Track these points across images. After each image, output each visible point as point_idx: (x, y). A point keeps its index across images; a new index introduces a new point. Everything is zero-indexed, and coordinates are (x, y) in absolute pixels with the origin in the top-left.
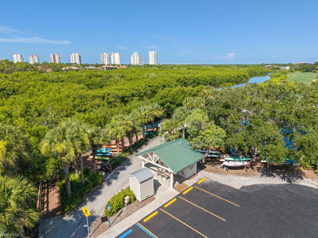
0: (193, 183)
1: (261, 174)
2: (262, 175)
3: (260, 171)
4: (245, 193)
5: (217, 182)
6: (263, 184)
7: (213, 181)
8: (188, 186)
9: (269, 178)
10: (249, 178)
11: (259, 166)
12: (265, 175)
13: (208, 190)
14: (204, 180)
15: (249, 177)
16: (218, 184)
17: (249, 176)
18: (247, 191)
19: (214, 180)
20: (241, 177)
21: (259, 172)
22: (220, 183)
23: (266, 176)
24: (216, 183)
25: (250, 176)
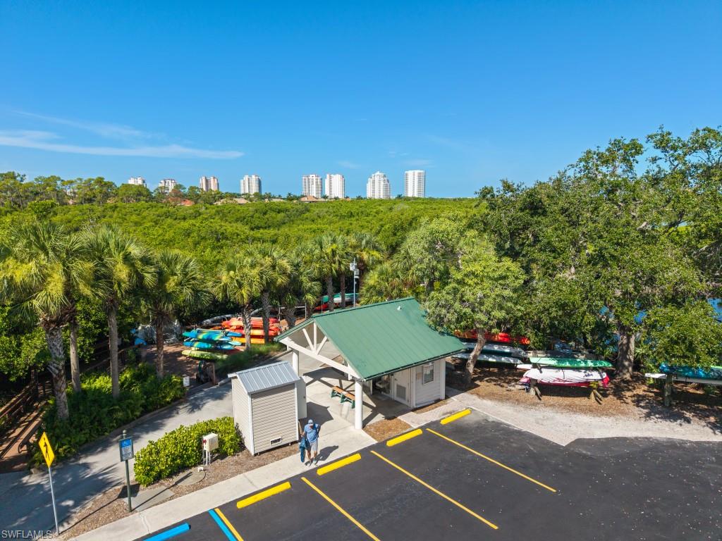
0: (426, 421)
1: (646, 411)
2: (648, 416)
3: (642, 404)
4: (585, 456)
5: (501, 423)
6: (646, 438)
7: (490, 420)
8: (410, 427)
9: (668, 423)
10: (605, 419)
11: (641, 393)
12: (657, 416)
13: (467, 442)
14: (463, 417)
15: (604, 417)
16: (503, 429)
17: (603, 415)
18: (589, 453)
19: (493, 417)
20: (580, 416)
21: (638, 406)
22: (509, 425)
23: (661, 418)
24: (497, 426)
25: (607, 415)
